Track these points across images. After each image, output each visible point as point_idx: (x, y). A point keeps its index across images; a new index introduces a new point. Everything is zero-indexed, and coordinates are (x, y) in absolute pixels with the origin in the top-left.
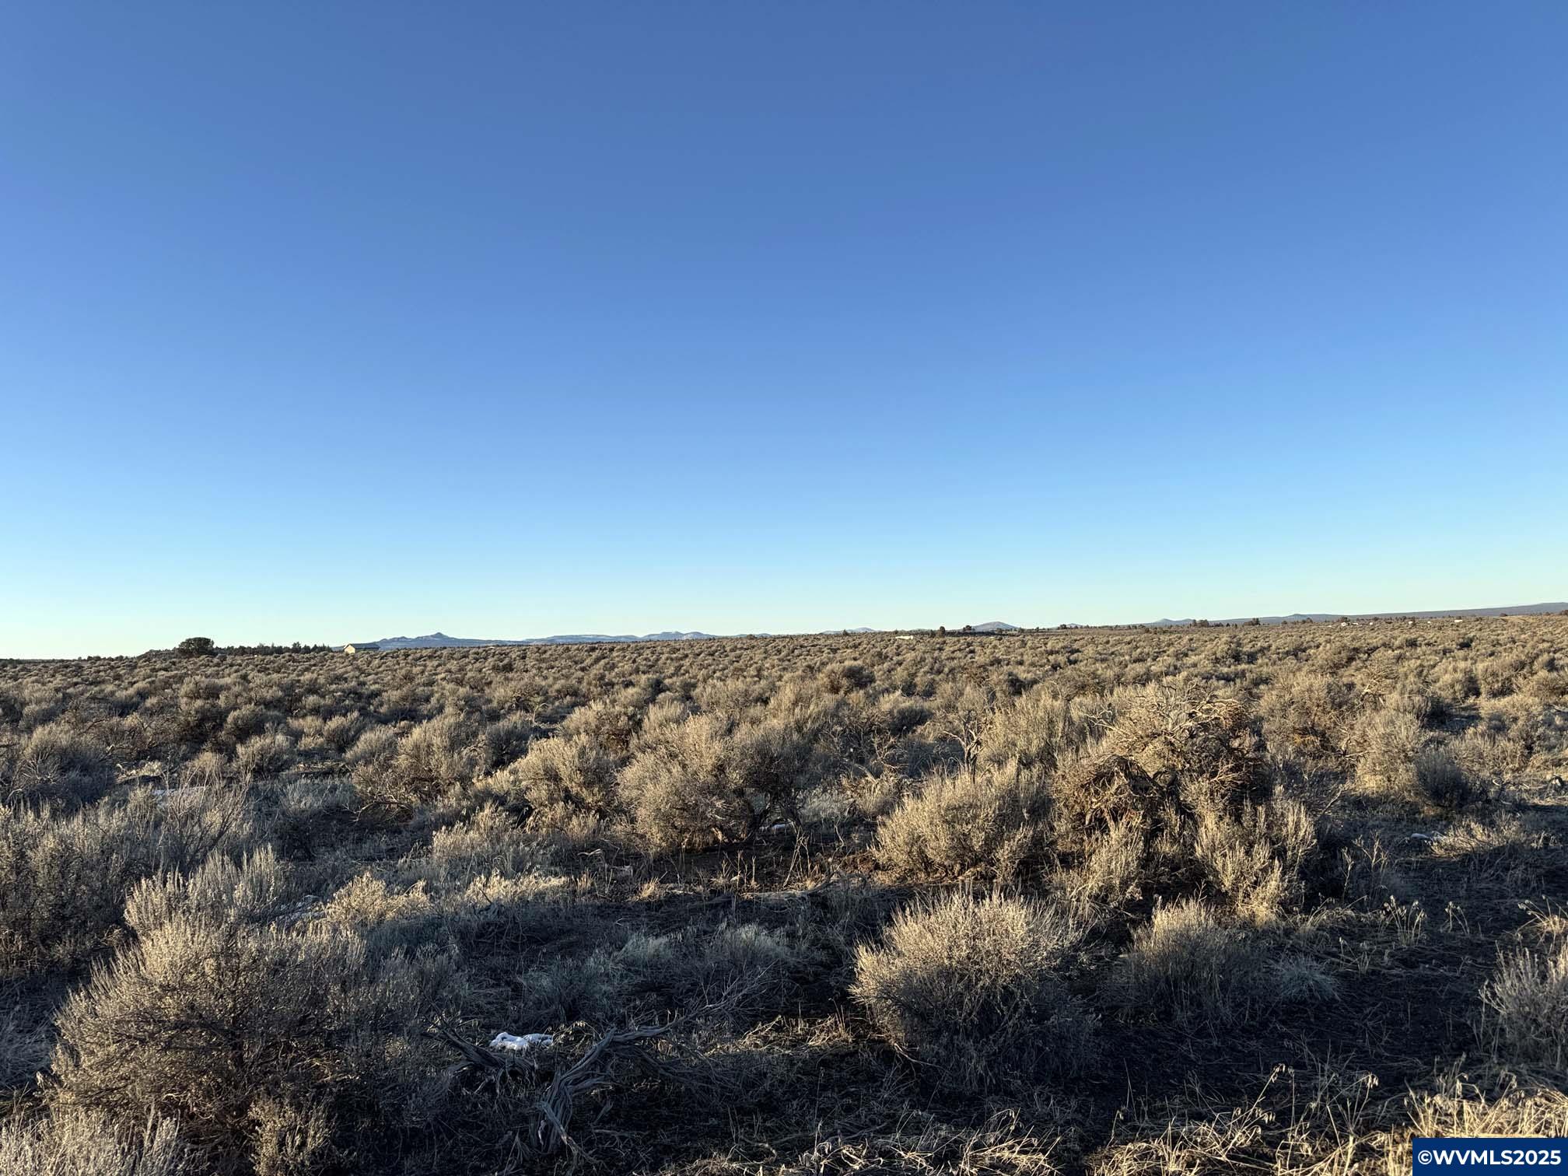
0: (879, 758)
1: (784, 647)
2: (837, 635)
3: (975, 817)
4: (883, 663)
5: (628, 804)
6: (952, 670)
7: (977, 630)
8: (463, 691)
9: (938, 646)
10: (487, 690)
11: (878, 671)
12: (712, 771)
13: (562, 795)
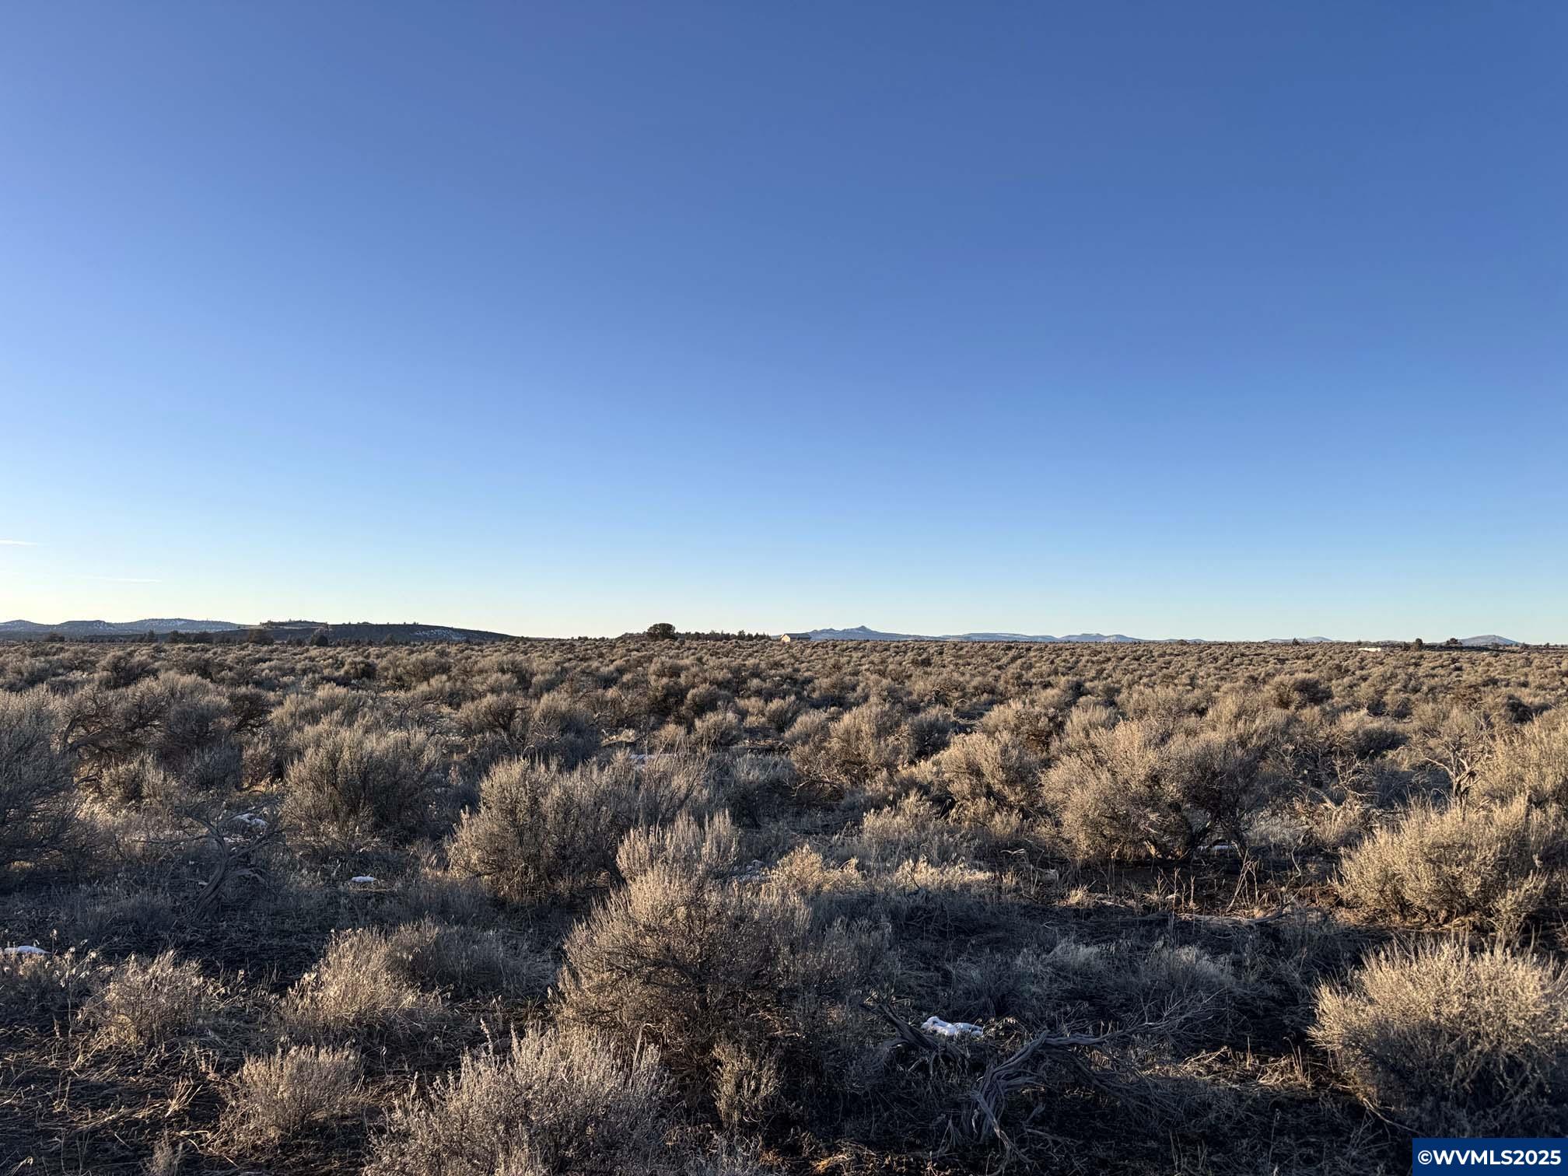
0: (1341, 783)
1: (1222, 654)
2: (1285, 644)
3: (1470, 858)
4: (1343, 678)
5: (1054, 807)
6: (1432, 689)
7: (1465, 644)
8: (885, 682)
9: (1413, 661)
10: (907, 683)
11: (1337, 686)
12: (1145, 780)
13: (984, 790)
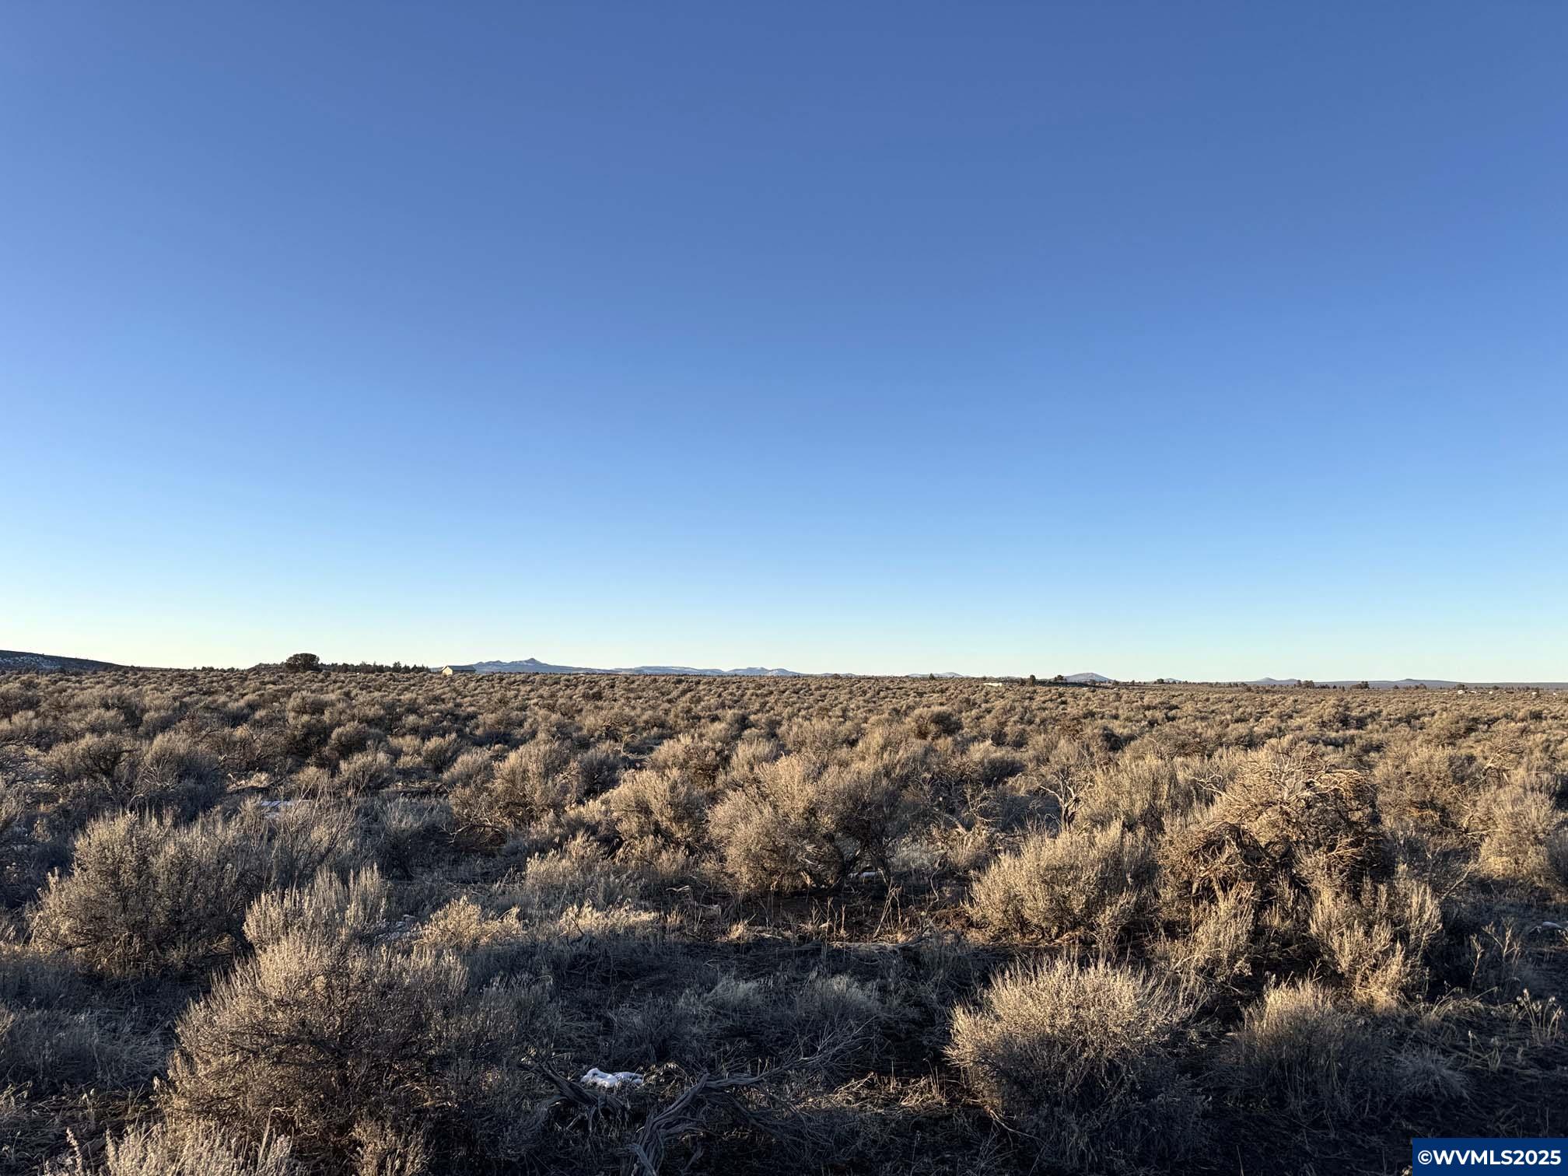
0: (971, 810)
1: (870, 688)
2: (923, 679)
3: (1076, 879)
4: (971, 710)
5: (718, 842)
6: (1043, 721)
7: (1069, 681)
8: (555, 717)
9: (1028, 695)
10: (577, 718)
11: (967, 718)
12: (803, 813)
13: (652, 828)
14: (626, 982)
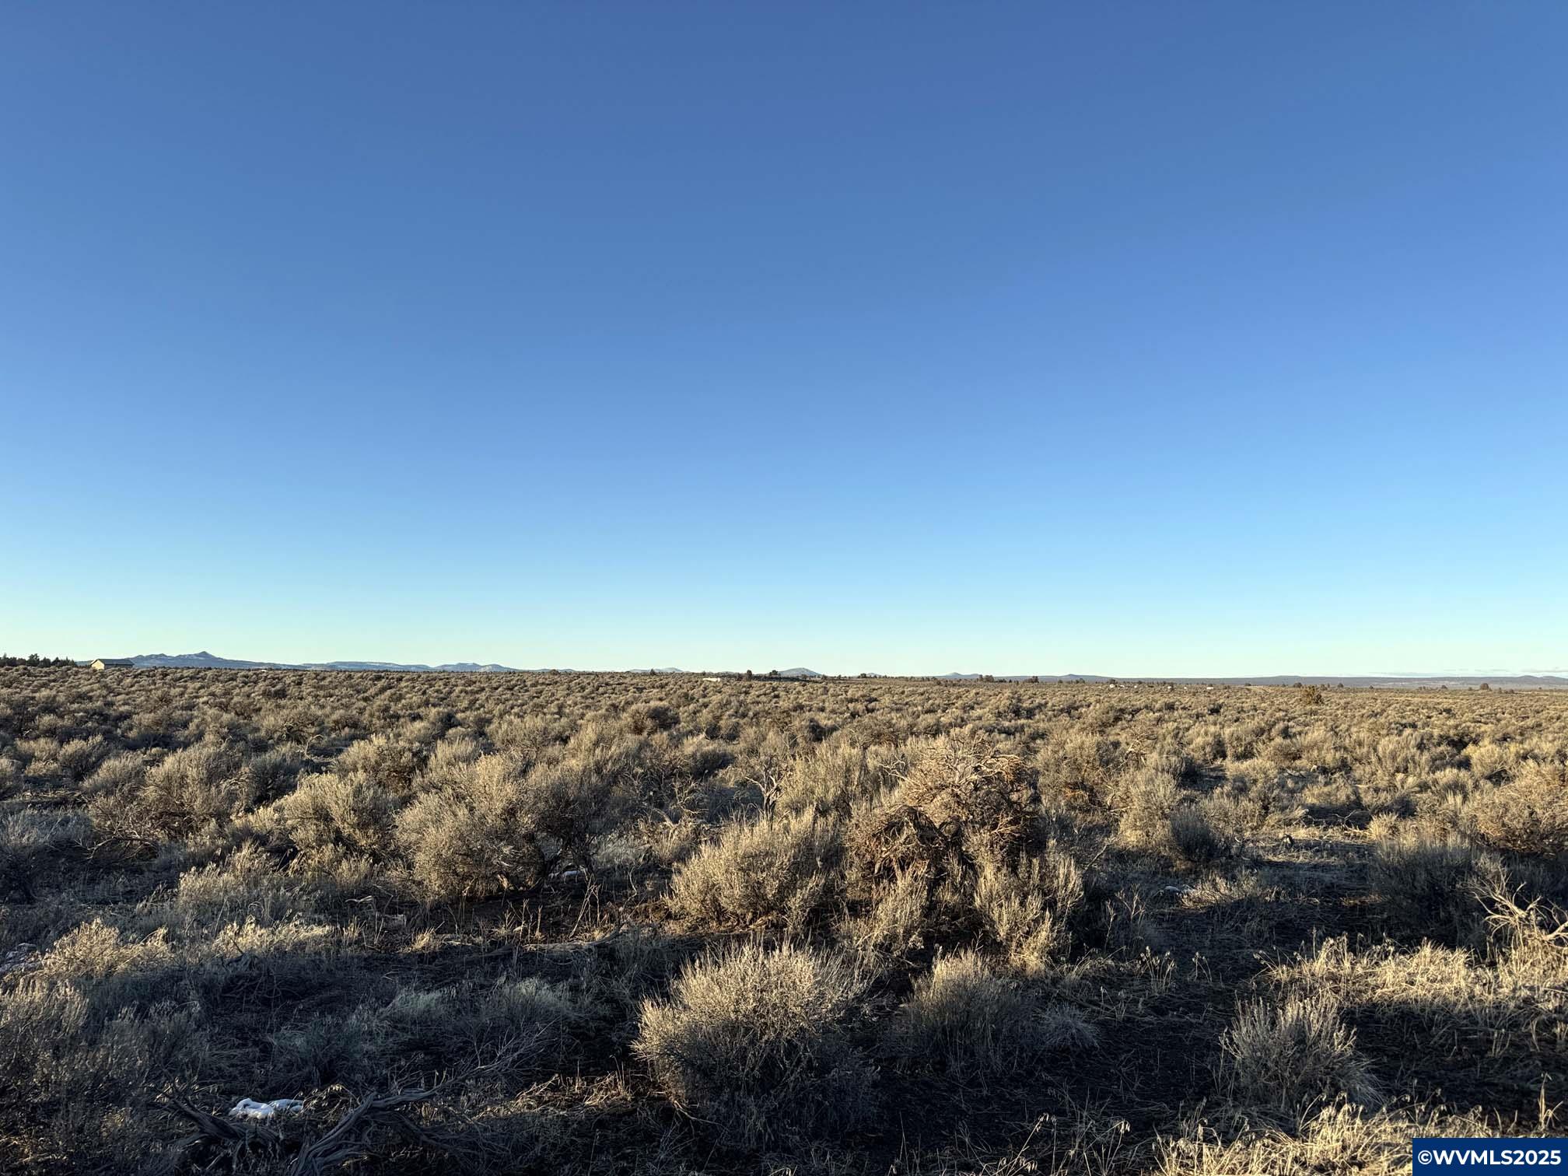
0: (679, 803)
1: (589, 684)
2: (644, 674)
3: (771, 864)
4: (689, 705)
5: (406, 849)
7: (783, 675)
8: (226, 717)
9: (744, 689)
10: (255, 718)
11: (683, 713)
12: (502, 814)
13: (333, 836)
14: (289, 1002)
